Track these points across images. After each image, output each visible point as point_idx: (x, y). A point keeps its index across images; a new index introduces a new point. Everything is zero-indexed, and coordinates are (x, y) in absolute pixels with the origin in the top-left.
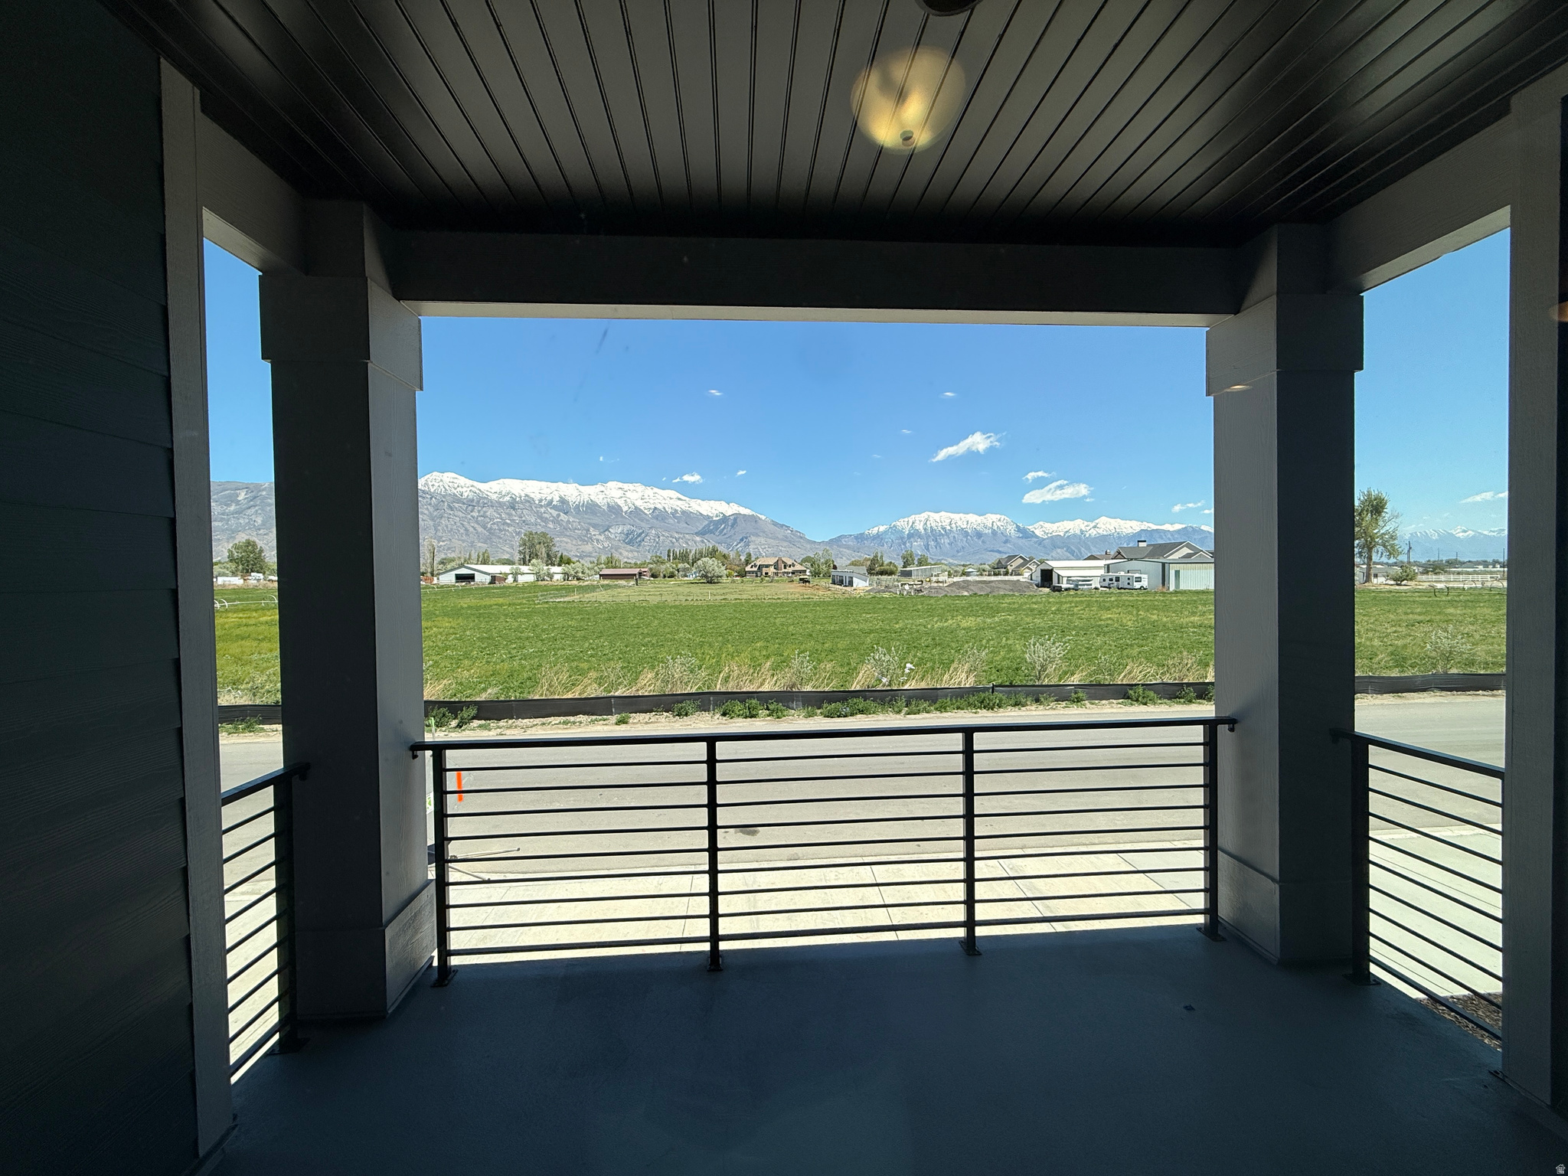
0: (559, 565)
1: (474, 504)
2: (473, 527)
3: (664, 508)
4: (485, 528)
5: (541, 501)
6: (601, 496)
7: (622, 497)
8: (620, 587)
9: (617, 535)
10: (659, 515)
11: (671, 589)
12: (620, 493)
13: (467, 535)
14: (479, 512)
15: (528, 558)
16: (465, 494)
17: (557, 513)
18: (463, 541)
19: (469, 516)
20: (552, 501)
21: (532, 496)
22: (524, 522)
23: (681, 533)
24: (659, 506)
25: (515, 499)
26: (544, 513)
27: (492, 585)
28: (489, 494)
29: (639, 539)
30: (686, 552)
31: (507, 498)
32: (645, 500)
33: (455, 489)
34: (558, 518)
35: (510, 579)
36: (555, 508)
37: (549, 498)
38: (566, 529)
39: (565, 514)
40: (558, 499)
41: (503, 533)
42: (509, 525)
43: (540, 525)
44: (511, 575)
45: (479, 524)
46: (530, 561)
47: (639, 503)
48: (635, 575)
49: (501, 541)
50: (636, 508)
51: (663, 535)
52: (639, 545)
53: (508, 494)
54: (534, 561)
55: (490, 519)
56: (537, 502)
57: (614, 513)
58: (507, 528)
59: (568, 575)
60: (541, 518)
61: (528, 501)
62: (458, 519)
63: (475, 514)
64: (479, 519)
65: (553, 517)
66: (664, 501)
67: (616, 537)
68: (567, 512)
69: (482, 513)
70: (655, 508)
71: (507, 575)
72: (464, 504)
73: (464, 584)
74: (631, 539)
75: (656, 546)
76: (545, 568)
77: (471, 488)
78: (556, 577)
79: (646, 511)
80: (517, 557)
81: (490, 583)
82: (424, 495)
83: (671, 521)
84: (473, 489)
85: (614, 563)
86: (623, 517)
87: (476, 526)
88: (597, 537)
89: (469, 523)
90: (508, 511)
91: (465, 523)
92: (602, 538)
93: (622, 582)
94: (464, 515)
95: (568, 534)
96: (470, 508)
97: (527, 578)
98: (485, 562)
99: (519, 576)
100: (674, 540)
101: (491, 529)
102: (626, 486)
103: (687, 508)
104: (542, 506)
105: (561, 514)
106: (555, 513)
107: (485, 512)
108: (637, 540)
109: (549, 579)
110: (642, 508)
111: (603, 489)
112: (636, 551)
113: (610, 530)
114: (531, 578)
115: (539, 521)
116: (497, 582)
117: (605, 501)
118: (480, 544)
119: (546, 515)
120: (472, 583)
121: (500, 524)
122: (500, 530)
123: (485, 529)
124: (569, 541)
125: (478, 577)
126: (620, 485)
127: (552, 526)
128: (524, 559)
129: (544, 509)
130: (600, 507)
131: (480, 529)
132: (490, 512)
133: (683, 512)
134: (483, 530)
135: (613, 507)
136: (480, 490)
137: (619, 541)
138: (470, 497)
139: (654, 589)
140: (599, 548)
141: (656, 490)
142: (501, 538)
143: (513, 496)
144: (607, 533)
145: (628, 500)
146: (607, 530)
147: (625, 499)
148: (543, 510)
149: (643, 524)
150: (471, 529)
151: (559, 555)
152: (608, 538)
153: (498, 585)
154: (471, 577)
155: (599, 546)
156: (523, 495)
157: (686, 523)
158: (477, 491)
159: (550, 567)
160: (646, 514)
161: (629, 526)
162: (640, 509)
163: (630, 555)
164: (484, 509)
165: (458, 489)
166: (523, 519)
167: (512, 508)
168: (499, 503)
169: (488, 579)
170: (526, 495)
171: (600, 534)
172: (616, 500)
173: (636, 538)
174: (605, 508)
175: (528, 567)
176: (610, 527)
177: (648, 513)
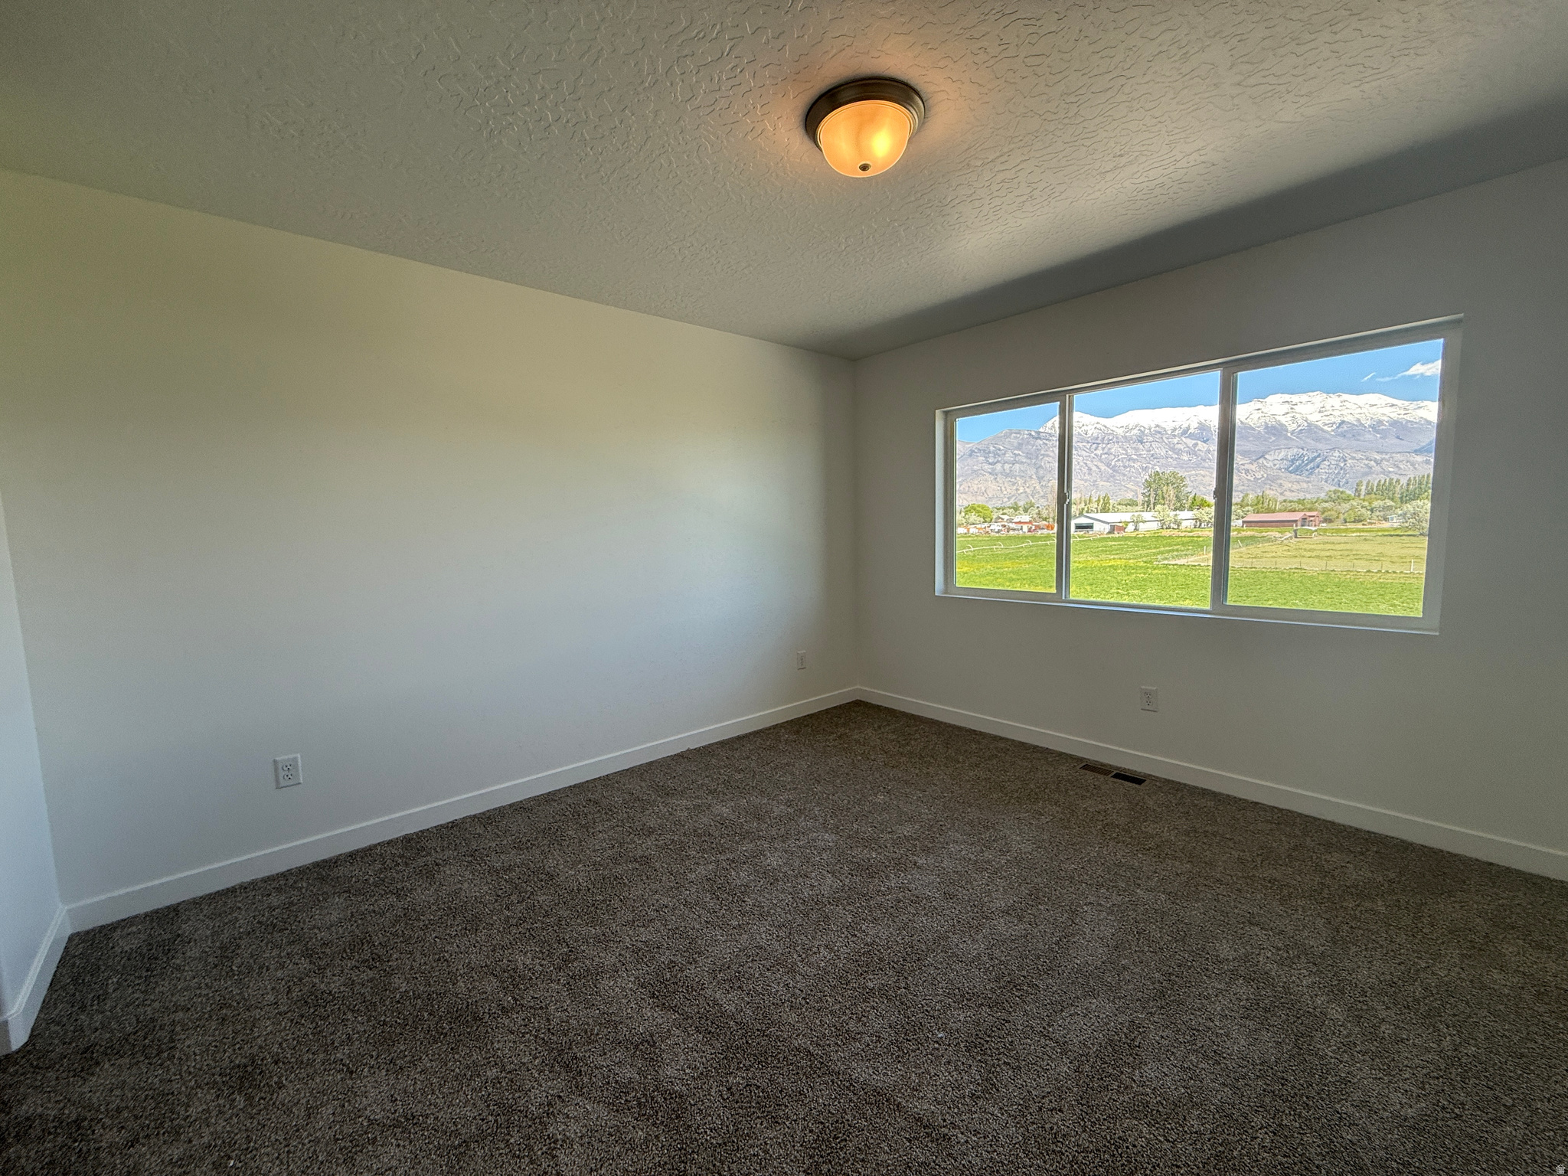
0: (1191, 509)
1: (1099, 442)
2: (1096, 465)
3: (1358, 420)
4: (1108, 465)
5: (1174, 430)
6: (1256, 415)
7: (1287, 413)
8: (1269, 540)
9: (1276, 462)
10: (1349, 431)
11: (1348, 546)
12: (1286, 408)
13: (1090, 474)
14: (1103, 449)
15: (1152, 500)
16: (1090, 433)
17: (1194, 442)
18: (1086, 481)
19: (1093, 455)
20: (1188, 428)
21: (1163, 425)
22: (1152, 455)
23: (1387, 453)
24: (1348, 418)
25: (1143, 432)
26: (1178, 443)
27: (1110, 536)
28: (1114, 429)
29: (1312, 465)
30: (1390, 484)
31: (1135, 431)
32: (1326, 413)
33: (1080, 428)
34: (1195, 448)
35: (1131, 527)
36: (1191, 436)
37: (1185, 426)
38: (1204, 460)
39: (1204, 442)
40: (1197, 425)
41: (1128, 469)
42: (1134, 461)
43: (1172, 458)
44: (1132, 524)
45: (1102, 462)
46: (1155, 504)
47: (1315, 418)
48: (1296, 521)
49: (1125, 478)
50: (1310, 425)
51: (1353, 458)
52: (1311, 473)
53: (1136, 426)
54: (1159, 507)
55: (1115, 456)
56: (1169, 432)
57: (1274, 435)
58: (1133, 464)
59: (1200, 521)
60: (1173, 449)
61: (1159, 432)
62: (1081, 458)
63: (1099, 452)
64: (1103, 456)
65: (1188, 447)
66: (1359, 411)
67: (1275, 465)
68: (1208, 440)
69: (1106, 451)
70: (1343, 422)
71: (1127, 523)
72: (1088, 442)
73: (1082, 533)
74: (1297, 467)
75: (1339, 473)
76: (1172, 513)
77: (1096, 425)
78: (1184, 524)
79: (1326, 428)
80: (1140, 499)
81: (1109, 533)
82: (1051, 438)
83: (1368, 436)
84: (1098, 426)
85: (1266, 505)
86: (1287, 438)
87: (1099, 464)
88: (1247, 466)
89: (1092, 461)
90: (1134, 445)
91: (1088, 462)
92: (1253, 467)
93: (1273, 533)
94: (1087, 454)
95: (1207, 465)
96: (1095, 445)
97: (1149, 527)
98: (1105, 510)
99: (1141, 524)
100: (1372, 463)
101: (1115, 466)
102: (1295, 398)
103: (1402, 416)
104: (1175, 436)
105: (1199, 442)
106: (1190, 442)
107: (1110, 449)
108: (1309, 467)
109: (1176, 527)
110: (1319, 423)
111: (1259, 405)
112: (1305, 482)
113: (1267, 456)
114: (1154, 526)
115: (1170, 453)
116: (1115, 532)
117: (1262, 420)
118: (1102, 483)
119: (1179, 446)
120: (1091, 533)
121: (1125, 461)
122: (1125, 467)
123: (1108, 467)
124: (1208, 473)
125: (1097, 526)
126: (1287, 397)
127: (1186, 458)
128: (1149, 502)
129: (1177, 439)
130: (1253, 429)
131: (1103, 467)
132: (1115, 448)
133: (1394, 423)
134: (1107, 468)
135: (1273, 427)
136: (1105, 427)
137: (1280, 469)
138: (1095, 435)
139: (1321, 546)
140: (1248, 480)
141: (1345, 397)
142: (1124, 475)
143: (1142, 429)
144: (1260, 461)
145: (1298, 416)
146: (1263, 456)
147: (1292, 415)
148: (1176, 441)
149: (1320, 446)
150: (1094, 468)
151: (1192, 496)
152: (1262, 467)
153: (1117, 535)
154: (1090, 527)
155: (1249, 477)
156: (1153, 426)
157: (1398, 437)
158: (1103, 428)
159: (1178, 512)
160: (1327, 432)
161: (1296, 450)
162: (1317, 427)
163: (1295, 487)
164: (1109, 446)
165: (1083, 428)
166: (1152, 452)
167: (1139, 441)
168: (1125, 437)
169: (1107, 528)
170: (1157, 426)
171: (1251, 463)
172: (1278, 418)
173: (1307, 465)
174: (1261, 429)
175: (1151, 514)
176: (1267, 453)
177: (1329, 429)
